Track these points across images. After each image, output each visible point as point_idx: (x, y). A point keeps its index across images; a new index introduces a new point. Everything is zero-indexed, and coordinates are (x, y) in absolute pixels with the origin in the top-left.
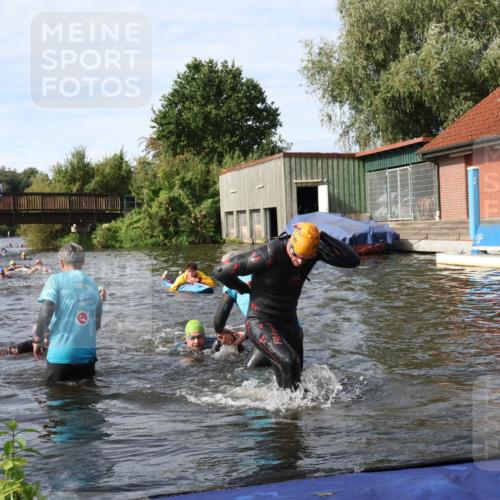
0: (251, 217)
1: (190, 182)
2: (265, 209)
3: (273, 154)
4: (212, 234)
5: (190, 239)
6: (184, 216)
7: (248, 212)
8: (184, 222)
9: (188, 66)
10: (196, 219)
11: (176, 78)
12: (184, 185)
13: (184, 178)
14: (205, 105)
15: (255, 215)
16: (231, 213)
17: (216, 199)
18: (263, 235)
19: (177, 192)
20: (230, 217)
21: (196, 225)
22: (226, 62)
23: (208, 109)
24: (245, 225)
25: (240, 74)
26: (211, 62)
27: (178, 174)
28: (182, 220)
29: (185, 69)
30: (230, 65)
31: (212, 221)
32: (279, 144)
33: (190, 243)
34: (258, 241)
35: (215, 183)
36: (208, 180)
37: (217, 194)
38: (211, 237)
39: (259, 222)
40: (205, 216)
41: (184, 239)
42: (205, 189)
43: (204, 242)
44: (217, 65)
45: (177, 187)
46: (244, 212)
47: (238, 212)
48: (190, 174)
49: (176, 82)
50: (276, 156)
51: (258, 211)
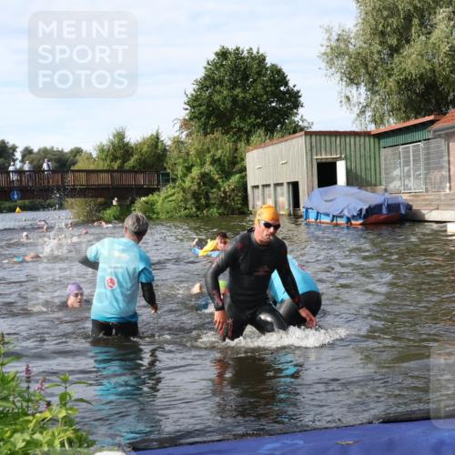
0: (275, 190)
1: (219, 159)
2: (288, 183)
3: (295, 132)
4: (239, 206)
5: (220, 211)
6: (214, 190)
7: (272, 186)
8: (215, 195)
9: (217, 54)
10: (225, 192)
11: (205, 65)
12: (214, 161)
13: (214, 155)
14: (233, 89)
15: (279, 188)
16: (257, 187)
17: (244, 174)
18: (287, 207)
19: (208, 168)
20: (256, 191)
21: (225, 198)
22: (251, 49)
23: (235, 92)
24: (270, 197)
25: (264, 60)
26: (237, 49)
27: (209, 152)
28: (213, 193)
29: (214, 56)
30: (255, 52)
31: (240, 194)
32: (300, 123)
33: (220, 214)
34: (282, 213)
35: (243, 160)
36: (236, 157)
37: (244, 170)
38: (239, 209)
39: (282, 195)
40: (233, 190)
41: (214, 211)
42: (233, 165)
43: (233, 214)
44: (243, 52)
45: (208, 163)
46: (268, 185)
47: (263, 186)
48: (220, 152)
49: (206, 68)
50: (298, 134)
51: (281, 184)
